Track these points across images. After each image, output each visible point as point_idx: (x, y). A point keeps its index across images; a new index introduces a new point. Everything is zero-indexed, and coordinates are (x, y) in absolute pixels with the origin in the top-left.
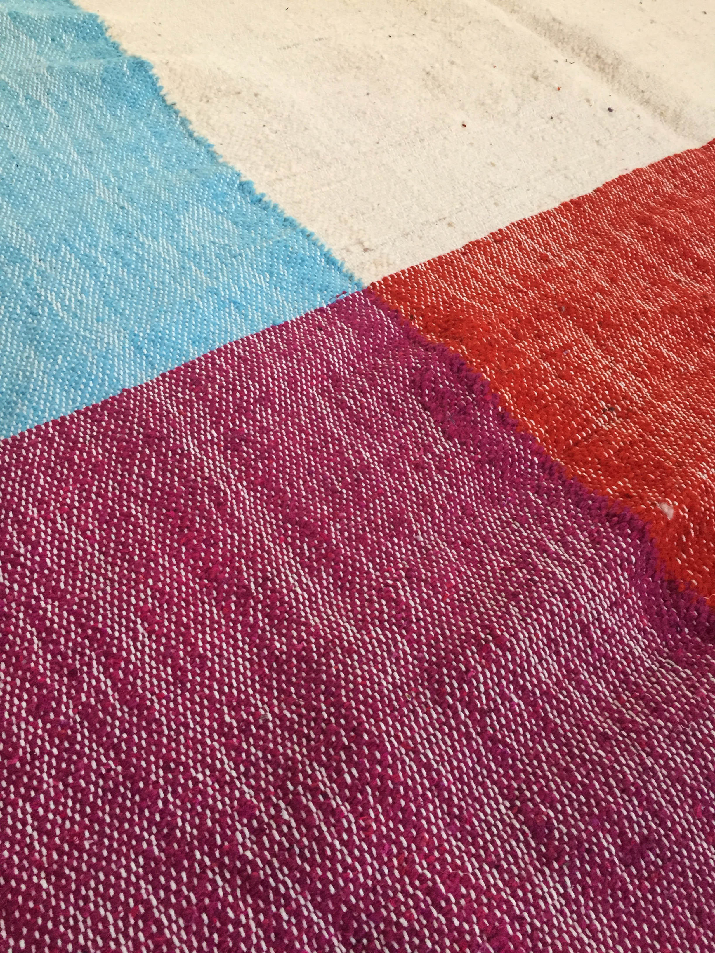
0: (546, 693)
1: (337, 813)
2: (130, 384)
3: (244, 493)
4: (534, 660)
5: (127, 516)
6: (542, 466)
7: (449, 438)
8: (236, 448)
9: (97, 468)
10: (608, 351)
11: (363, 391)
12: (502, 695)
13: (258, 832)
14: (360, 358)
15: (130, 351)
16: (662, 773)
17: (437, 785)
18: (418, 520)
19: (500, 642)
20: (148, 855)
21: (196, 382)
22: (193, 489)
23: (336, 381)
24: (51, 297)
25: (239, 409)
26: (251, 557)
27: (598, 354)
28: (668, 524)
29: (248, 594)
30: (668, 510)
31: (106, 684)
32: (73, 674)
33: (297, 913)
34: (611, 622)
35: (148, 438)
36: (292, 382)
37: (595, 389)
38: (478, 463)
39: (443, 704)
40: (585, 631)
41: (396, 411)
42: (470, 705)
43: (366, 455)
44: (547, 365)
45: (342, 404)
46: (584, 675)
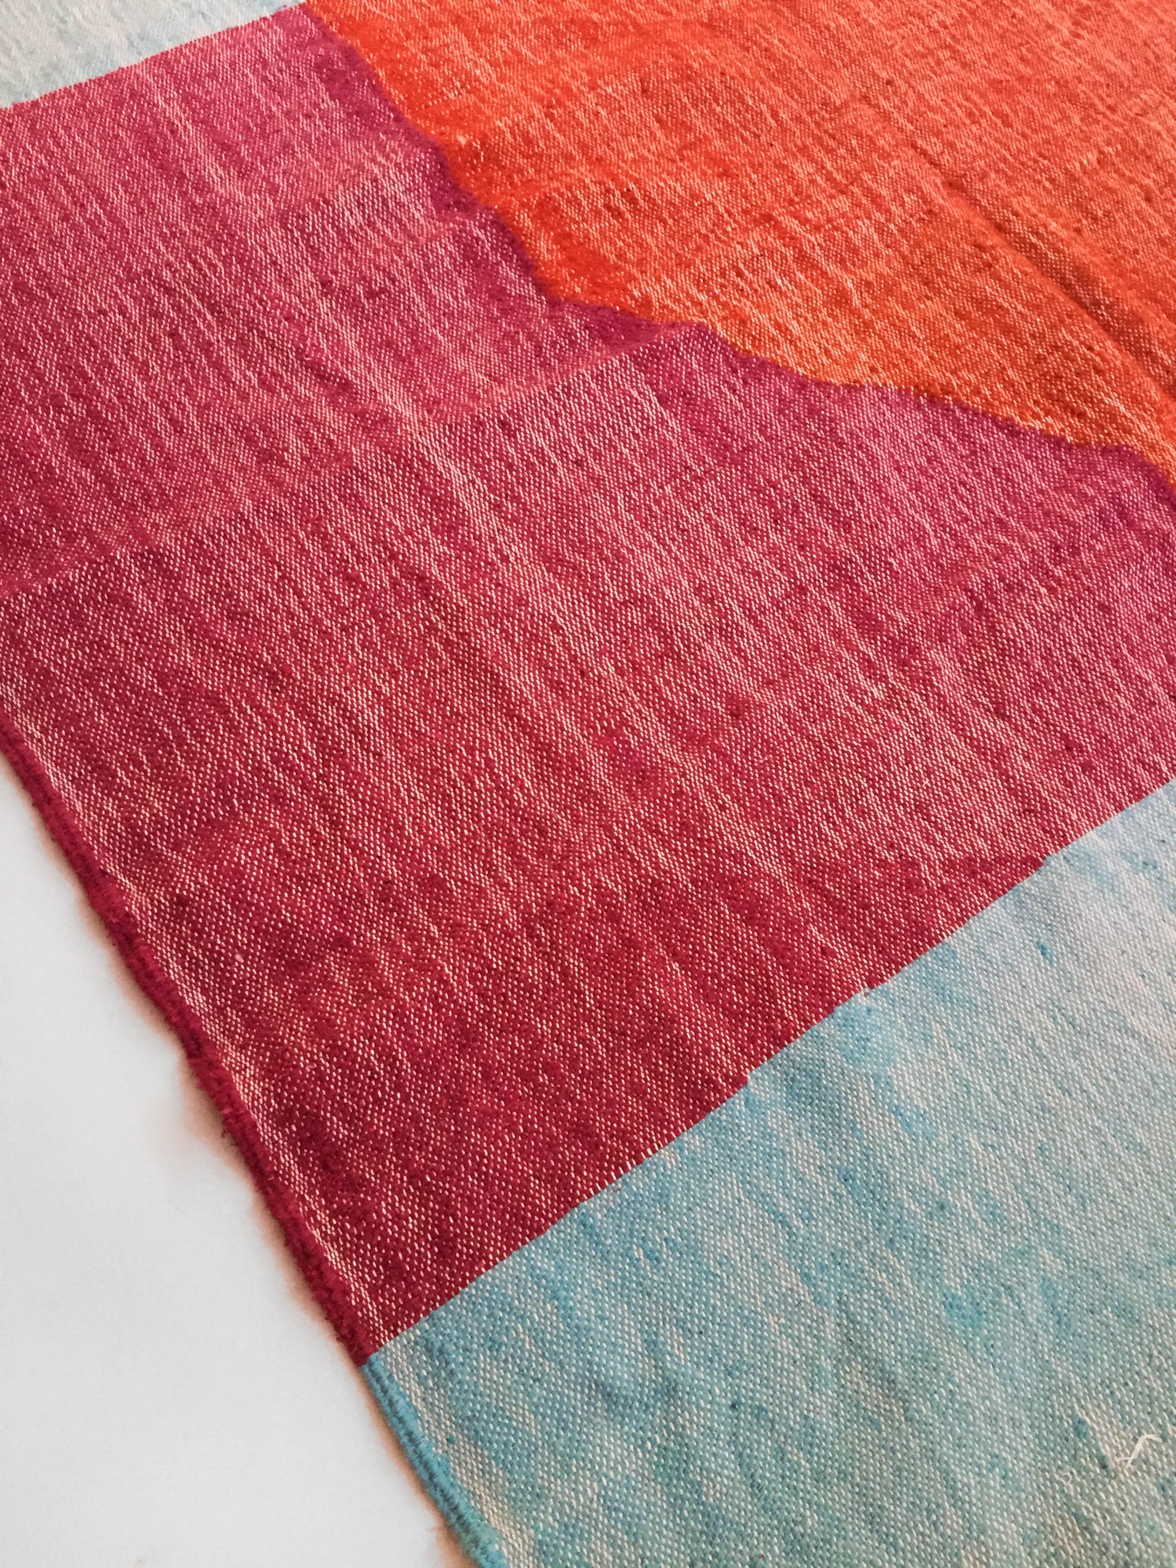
0: (353, 232)
1: (215, 266)
2: (124, 65)
3: (190, 127)
4: (347, 213)
5: (117, 136)
6: (396, 119)
7: (332, 98)
8: (188, 103)
9: (100, 111)
10: (477, 49)
11: (281, 71)
12: (324, 229)
13: (173, 273)
14: (285, 50)
15: (125, 42)
16: (400, 262)
17: (274, 263)
18: (300, 145)
19: (327, 202)
20: (118, 277)
21: (167, 63)
22: (157, 123)
23: (265, 64)
24: (76, 11)
25: (194, 79)
26: (189, 160)
27: (468, 51)
28: (461, 149)
29: (183, 176)
30: (462, 140)
31: (100, 211)
32: (82, 205)
33: (189, 302)
34: (404, 199)
35: (133, 95)
36: (233, 64)
37: (455, 74)
38: (349, 115)
39: (286, 229)
40: (385, 202)
41: (302, 84)
42: (302, 230)
43: (274, 109)
44: (423, 57)
45: (265, 79)
46: (379, 224)
